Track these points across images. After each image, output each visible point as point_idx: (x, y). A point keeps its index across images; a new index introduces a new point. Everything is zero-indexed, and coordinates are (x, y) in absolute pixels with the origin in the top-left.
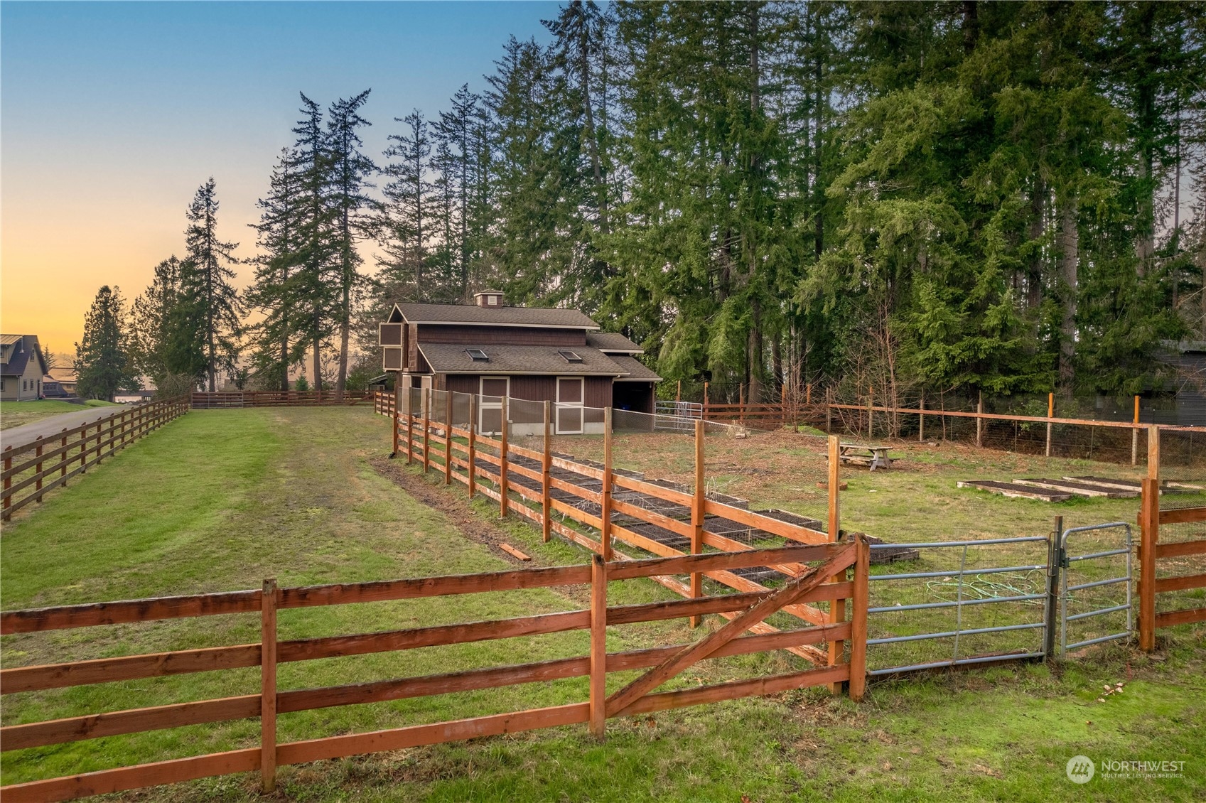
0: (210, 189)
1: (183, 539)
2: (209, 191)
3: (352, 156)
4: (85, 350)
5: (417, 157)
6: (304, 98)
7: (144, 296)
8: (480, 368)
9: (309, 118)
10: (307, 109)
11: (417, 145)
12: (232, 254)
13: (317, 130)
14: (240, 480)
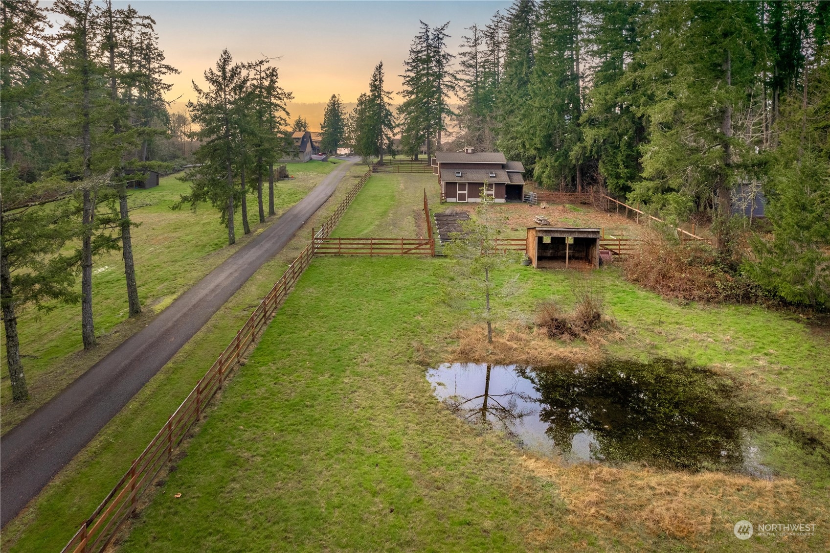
0: (380, 66)
1: (366, 231)
2: (380, 68)
3: (442, 53)
4: (325, 127)
5: (475, 46)
6: (421, 22)
7: (353, 112)
8: (457, 180)
9: (424, 31)
10: (423, 26)
11: (476, 40)
12: (390, 96)
13: (428, 36)
14: (379, 217)
